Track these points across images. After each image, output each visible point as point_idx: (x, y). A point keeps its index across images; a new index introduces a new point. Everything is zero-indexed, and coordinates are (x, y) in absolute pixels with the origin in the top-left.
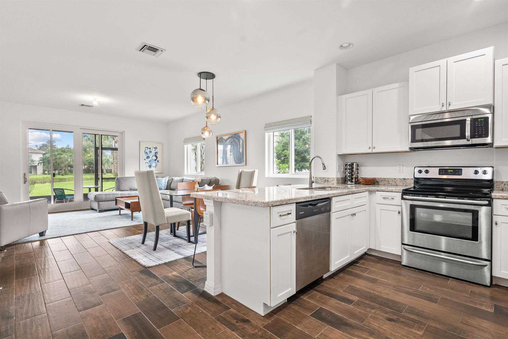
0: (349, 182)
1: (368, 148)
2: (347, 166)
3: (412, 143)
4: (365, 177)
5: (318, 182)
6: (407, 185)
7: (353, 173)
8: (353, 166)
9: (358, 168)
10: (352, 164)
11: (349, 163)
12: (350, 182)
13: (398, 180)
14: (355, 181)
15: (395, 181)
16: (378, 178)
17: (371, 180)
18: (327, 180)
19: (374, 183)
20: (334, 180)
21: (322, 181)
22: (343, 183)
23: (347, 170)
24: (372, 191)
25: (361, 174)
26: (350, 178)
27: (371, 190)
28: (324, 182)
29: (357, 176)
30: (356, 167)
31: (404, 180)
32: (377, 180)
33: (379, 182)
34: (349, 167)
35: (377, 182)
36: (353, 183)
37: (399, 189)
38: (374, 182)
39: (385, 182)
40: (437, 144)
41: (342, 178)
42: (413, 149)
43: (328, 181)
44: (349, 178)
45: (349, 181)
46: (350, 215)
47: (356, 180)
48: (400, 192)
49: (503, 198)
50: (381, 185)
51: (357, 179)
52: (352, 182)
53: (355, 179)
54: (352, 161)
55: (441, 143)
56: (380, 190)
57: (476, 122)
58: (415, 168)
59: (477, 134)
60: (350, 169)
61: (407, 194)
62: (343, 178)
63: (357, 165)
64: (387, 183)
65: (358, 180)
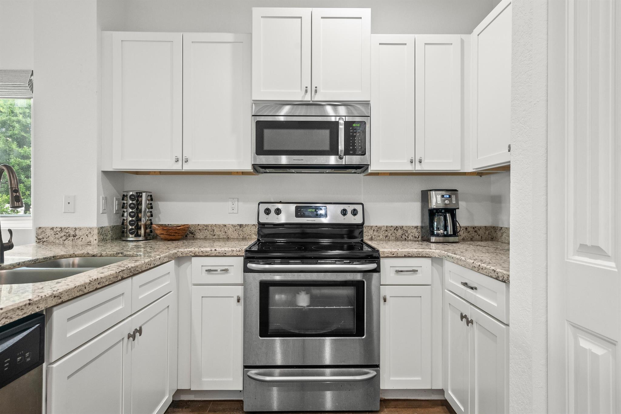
0: (131, 236)
1: (174, 160)
2: (127, 200)
3: (257, 155)
4: (167, 223)
5: (45, 239)
6: (245, 236)
7: (140, 215)
8: (140, 199)
9: (151, 204)
10: (138, 195)
11: (131, 193)
12: (133, 236)
13: (230, 228)
14: (145, 232)
15: (225, 229)
16: (193, 225)
17: (180, 229)
18: (72, 233)
19: (186, 236)
20: (92, 234)
21: (57, 236)
22: (116, 239)
23: (127, 208)
24: (183, 257)
25: (159, 218)
26: (133, 227)
27: (181, 255)
28: (64, 238)
29: (149, 222)
30: (148, 202)
31: (241, 227)
32: (192, 228)
33: (195, 233)
34: (131, 202)
35: (192, 233)
36: (141, 239)
37: (238, 249)
38: (186, 234)
39: (207, 234)
40: (297, 160)
41: (113, 228)
42: (258, 169)
43: (74, 236)
44: (130, 227)
45: (132, 234)
46: (126, 339)
47: (148, 230)
48: (241, 255)
49: (393, 256)
50: (200, 239)
51: (150, 228)
52: (138, 235)
53: (146, 229)
54: (139, 189)
55: (303, 160)
56: (201, 254)
57: (351, 128)
58: (259, 204)
59: (351, 148)
60: (132, 205)
61: (254, 260)
62: (117, 226)
63: (149, 198)
64: (211, 234)
65: (151, 232)
